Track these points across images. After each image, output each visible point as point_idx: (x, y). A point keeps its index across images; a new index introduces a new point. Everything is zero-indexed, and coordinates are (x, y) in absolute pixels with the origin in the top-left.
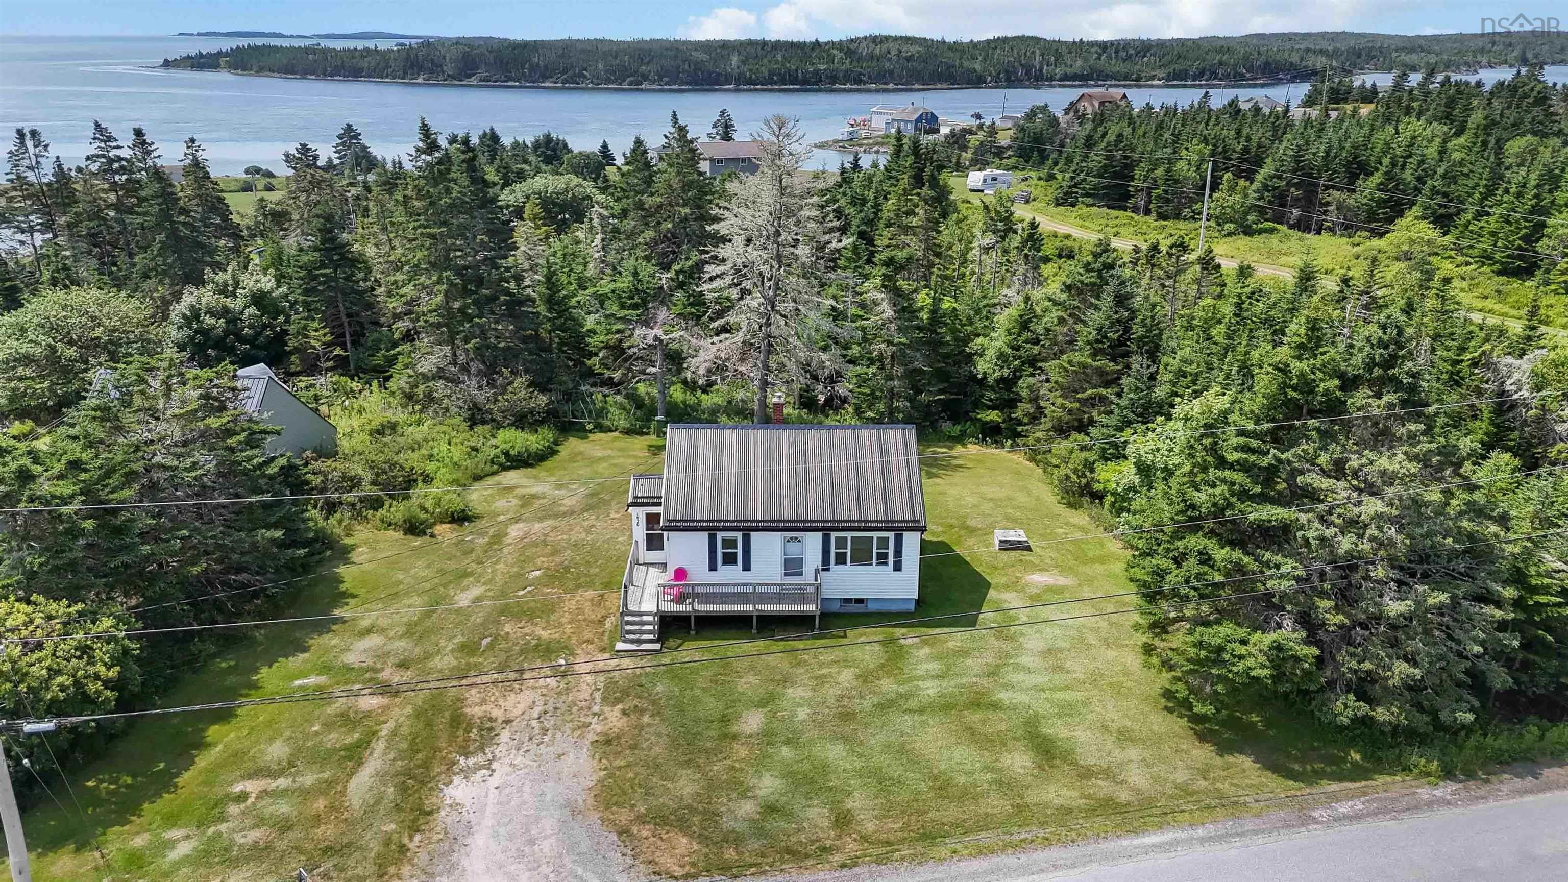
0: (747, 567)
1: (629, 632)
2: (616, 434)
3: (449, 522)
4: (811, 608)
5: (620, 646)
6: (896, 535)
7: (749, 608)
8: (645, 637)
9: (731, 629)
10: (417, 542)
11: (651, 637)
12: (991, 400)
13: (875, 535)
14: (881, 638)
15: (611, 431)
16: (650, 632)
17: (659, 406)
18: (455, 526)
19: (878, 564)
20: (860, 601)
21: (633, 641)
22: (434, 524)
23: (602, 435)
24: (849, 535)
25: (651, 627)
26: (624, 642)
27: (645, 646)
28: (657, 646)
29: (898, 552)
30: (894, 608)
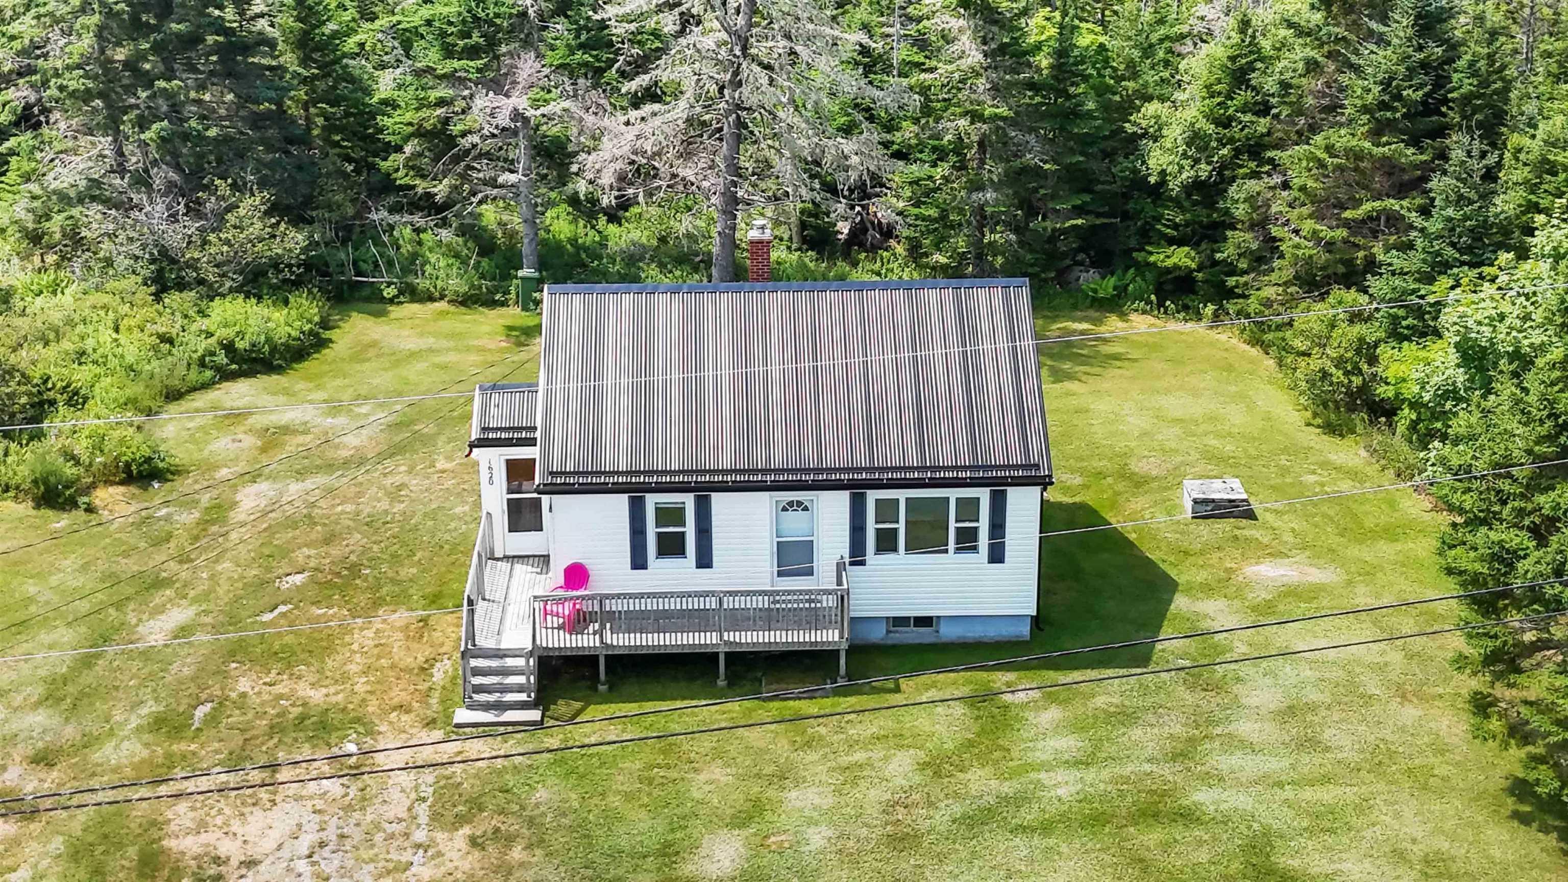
0: (704, 560)
1: (479, 689)
2: (442, 305)
3: (122, 483)
4: (830, 636)
5: (463, 715)
6: (994, 495)
7: (708, 639)
8: (510, 697)
9: (675, 679)
10: (61, 521)
11: (523, 697)
12: (1176, 227)
13: (953, 494)
14: (965, 691)
15: (431, 299)
16: (520, 689)
17: (526, 248)
18: (133, 489)
19: (958, 550)
20: (925, 621)
21: (487, 707)
22: (93, 486)
23: (415, 307)
24: (901, 495)
25: (521, 679)
26: (469, 707)
27: (511, 716)
28: (535, 715)
29: (998, 527)
30: (992, 632)
